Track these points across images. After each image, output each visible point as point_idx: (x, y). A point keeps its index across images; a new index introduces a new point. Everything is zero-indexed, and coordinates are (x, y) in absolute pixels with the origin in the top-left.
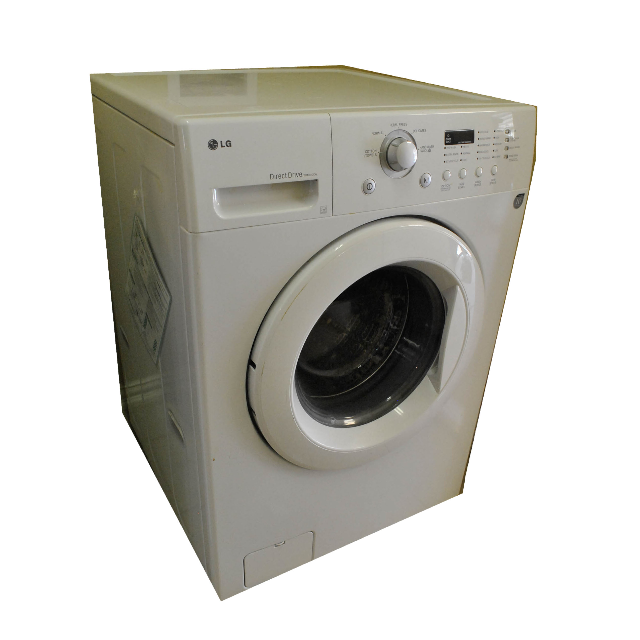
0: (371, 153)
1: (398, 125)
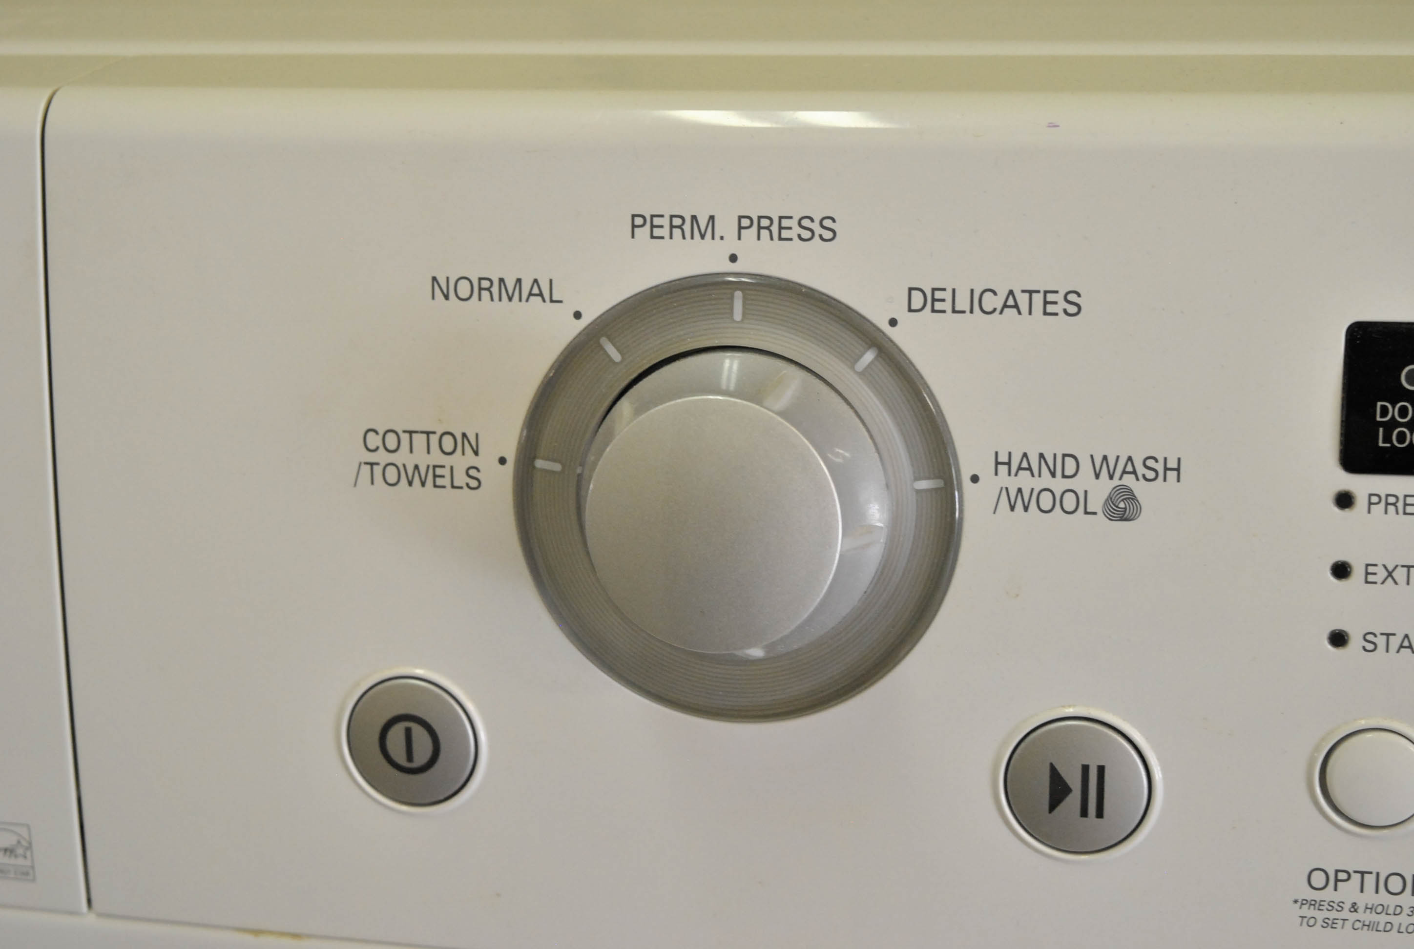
0: (423, 460)
1: (726, 226)
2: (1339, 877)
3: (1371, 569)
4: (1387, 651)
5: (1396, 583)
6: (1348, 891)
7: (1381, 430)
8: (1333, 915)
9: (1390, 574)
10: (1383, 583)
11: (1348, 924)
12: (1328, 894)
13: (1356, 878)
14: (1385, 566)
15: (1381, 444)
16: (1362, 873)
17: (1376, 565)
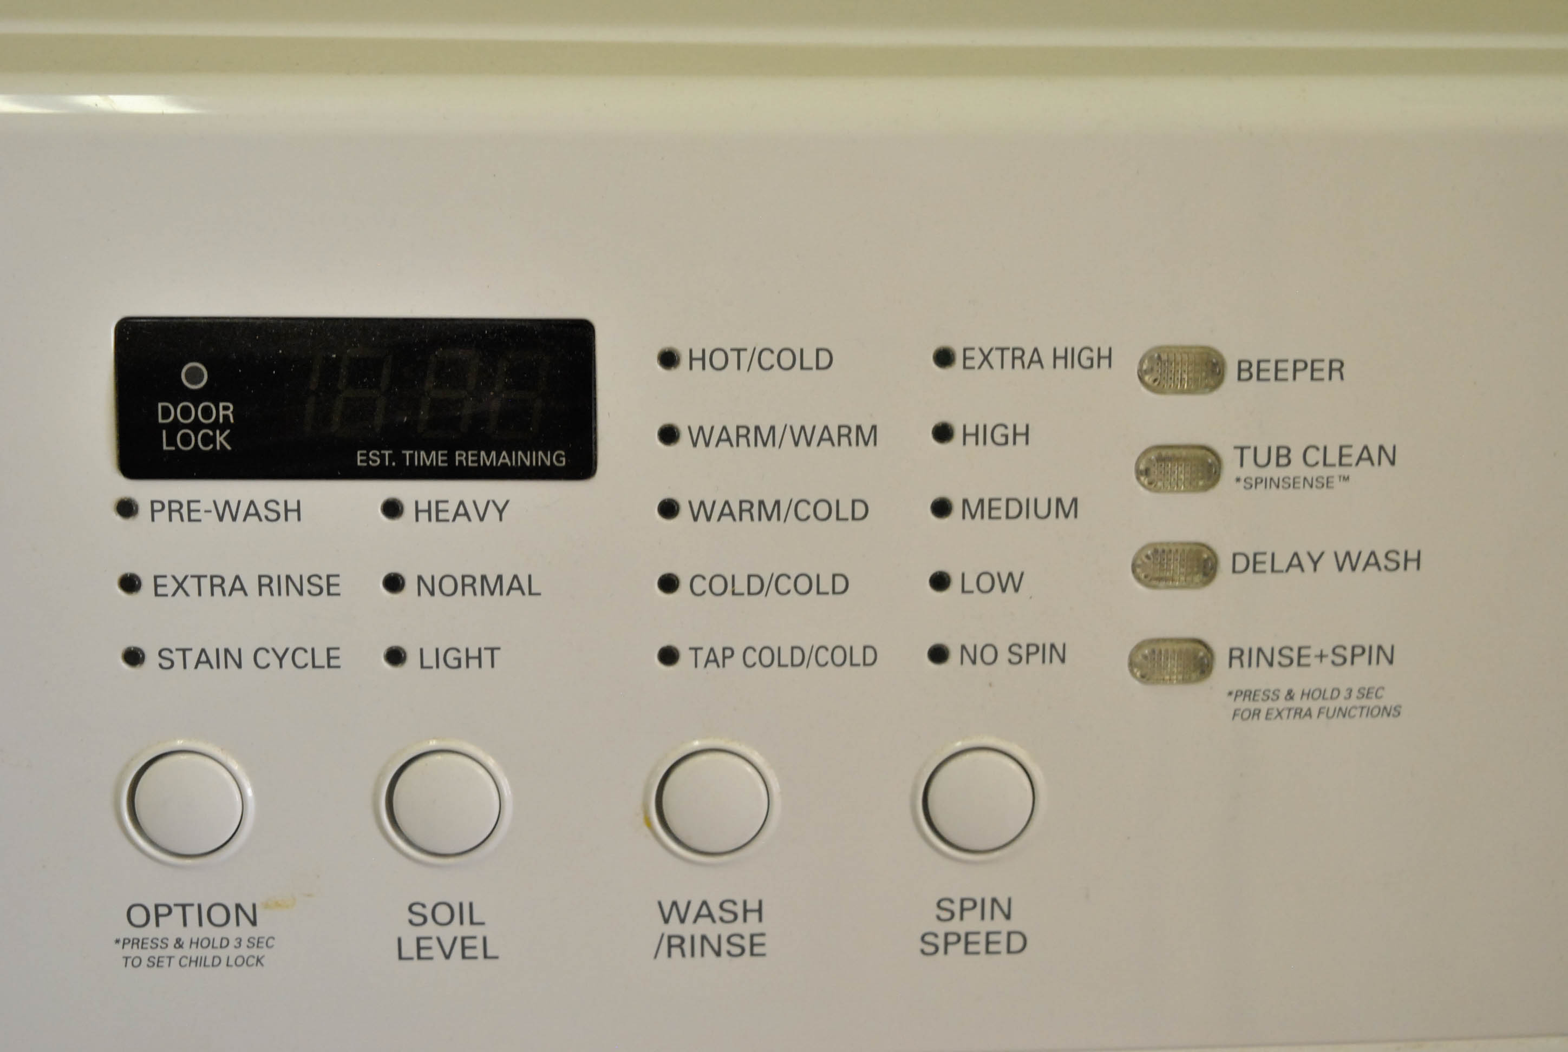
2: (158, 913)
3: (160, 581)
4: (185, 667)
5: (187, 594)
6: (171, 927)
7: (164, 432)
8: (158, 953)
9: (180, 585)
10: (174, 594)
11: (175, 962)
12: (150, 931)
13: (177, 912)
14: (174, 577)
15: (165, 448)
16: (184, 907)
17: (165, 576)
